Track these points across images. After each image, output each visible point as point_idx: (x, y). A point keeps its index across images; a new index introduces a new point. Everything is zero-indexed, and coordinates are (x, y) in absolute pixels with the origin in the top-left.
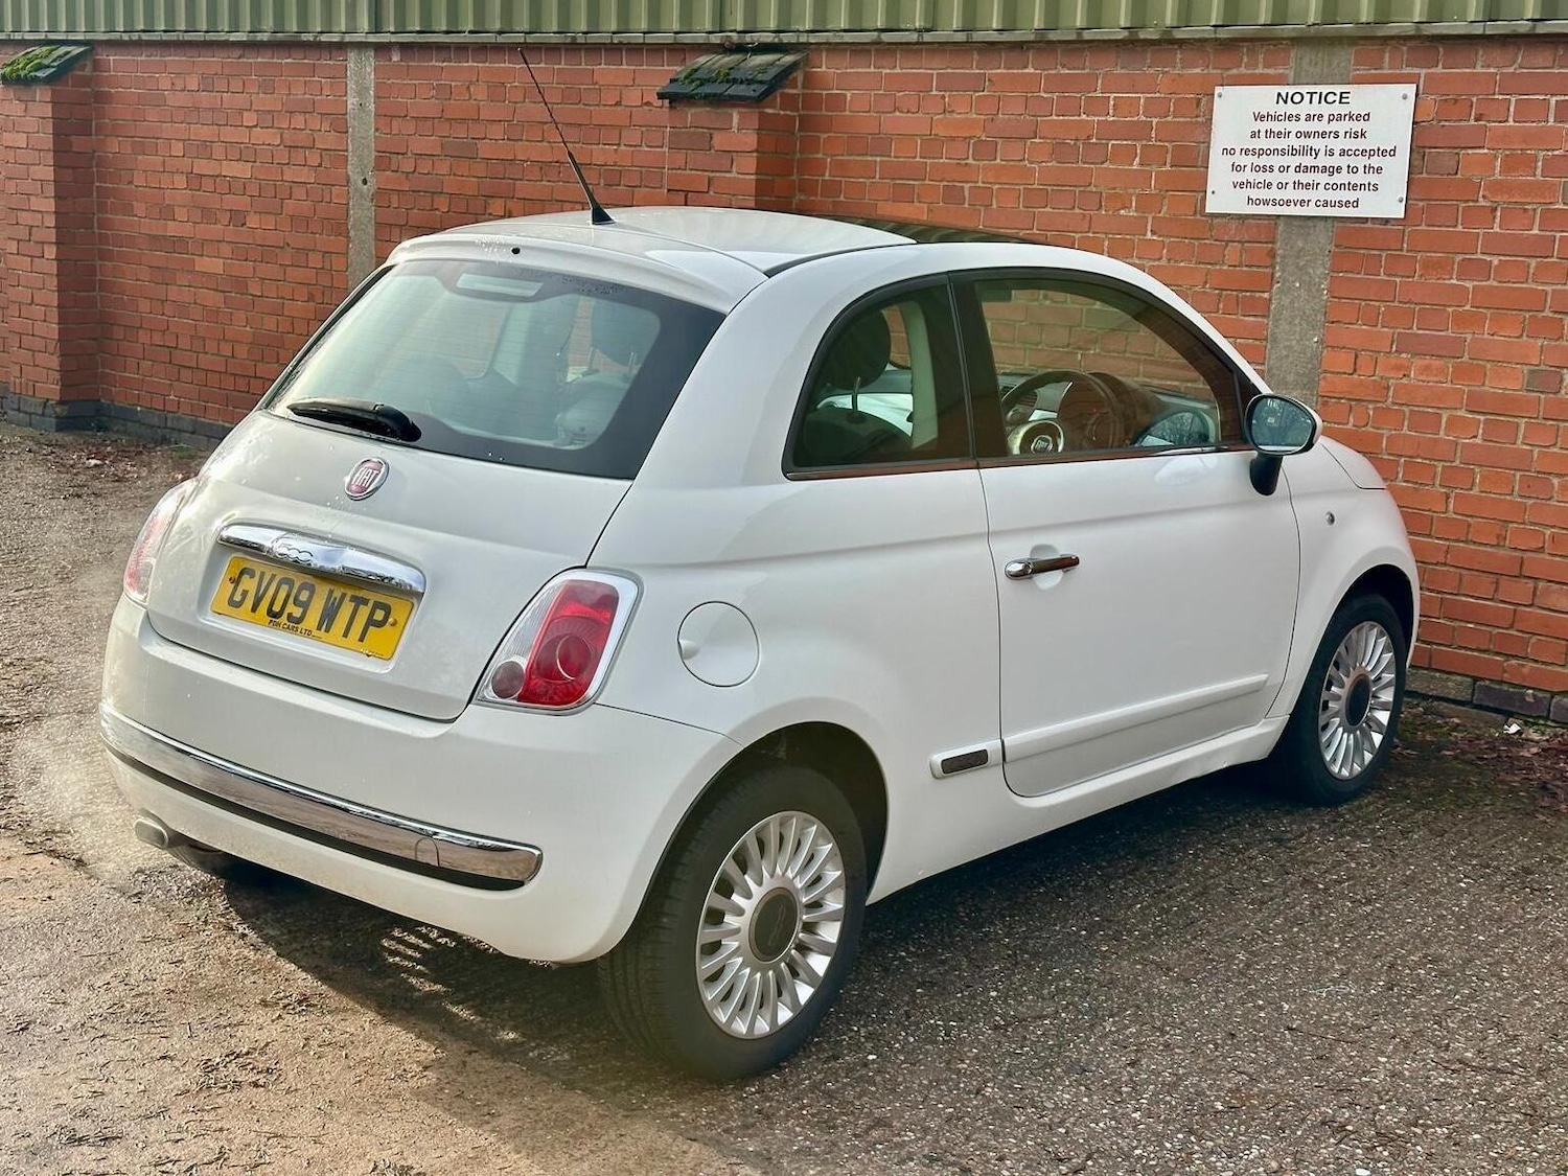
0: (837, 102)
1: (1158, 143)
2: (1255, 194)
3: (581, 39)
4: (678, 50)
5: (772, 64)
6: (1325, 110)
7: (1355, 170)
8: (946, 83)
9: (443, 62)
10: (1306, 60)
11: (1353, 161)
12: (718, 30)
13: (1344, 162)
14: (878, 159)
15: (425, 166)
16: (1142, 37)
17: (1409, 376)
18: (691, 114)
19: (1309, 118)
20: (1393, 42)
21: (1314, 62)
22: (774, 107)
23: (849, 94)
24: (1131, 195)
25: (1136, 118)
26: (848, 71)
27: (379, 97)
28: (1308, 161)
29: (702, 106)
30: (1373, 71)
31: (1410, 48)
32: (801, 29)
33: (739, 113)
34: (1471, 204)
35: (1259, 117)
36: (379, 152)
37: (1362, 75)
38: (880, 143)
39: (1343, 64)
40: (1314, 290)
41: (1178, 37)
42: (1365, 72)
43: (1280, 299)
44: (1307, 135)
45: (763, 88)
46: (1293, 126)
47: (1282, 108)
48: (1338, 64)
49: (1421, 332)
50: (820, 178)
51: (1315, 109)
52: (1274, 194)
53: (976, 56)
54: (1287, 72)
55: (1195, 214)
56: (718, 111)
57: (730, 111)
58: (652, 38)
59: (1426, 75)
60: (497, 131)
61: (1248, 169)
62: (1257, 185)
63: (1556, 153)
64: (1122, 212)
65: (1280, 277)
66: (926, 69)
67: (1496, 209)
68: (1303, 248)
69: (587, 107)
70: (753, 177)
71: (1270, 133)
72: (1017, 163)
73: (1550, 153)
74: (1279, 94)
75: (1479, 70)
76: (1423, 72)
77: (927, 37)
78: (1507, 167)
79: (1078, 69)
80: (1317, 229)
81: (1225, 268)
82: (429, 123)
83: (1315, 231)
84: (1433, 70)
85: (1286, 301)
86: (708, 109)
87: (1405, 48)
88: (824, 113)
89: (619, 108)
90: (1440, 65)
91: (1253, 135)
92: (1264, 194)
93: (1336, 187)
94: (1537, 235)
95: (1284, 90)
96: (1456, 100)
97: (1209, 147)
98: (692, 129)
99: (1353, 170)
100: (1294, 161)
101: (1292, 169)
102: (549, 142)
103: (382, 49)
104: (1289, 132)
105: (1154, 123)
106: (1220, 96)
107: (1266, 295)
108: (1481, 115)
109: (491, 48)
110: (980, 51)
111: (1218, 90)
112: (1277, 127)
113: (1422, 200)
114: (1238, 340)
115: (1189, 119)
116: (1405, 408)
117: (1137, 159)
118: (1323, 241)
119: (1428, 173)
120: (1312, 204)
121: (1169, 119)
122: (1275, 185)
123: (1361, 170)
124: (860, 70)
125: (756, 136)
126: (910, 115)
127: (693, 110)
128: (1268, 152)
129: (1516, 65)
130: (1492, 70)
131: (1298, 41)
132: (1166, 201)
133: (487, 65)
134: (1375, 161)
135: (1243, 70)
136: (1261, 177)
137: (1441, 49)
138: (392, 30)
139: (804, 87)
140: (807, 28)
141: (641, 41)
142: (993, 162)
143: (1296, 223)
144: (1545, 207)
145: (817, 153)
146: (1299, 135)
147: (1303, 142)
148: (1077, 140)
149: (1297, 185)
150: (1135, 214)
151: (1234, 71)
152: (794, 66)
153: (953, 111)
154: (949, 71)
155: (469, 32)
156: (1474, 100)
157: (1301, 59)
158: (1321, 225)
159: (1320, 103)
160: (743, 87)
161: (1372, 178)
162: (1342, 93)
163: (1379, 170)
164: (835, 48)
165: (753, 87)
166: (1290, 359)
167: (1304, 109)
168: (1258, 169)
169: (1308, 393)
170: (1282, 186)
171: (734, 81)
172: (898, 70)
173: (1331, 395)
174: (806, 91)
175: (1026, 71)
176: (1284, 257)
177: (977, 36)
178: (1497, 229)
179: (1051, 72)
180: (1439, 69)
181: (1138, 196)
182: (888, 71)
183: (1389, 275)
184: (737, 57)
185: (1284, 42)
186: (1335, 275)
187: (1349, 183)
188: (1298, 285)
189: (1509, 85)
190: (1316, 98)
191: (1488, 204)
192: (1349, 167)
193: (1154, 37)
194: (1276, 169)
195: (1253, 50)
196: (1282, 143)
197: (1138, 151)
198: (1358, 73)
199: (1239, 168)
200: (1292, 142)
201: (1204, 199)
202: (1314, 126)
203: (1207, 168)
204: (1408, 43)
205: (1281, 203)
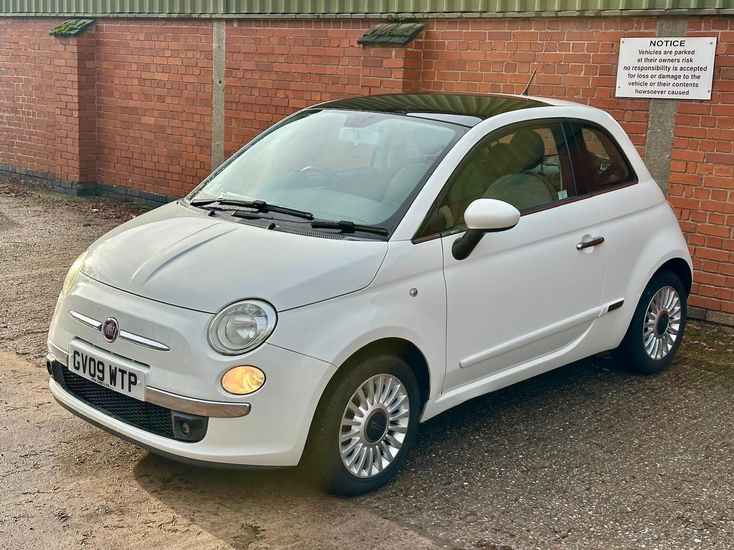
0: (441, 45)
1: (593, 64)
2: (639, 88)
3: (321, 16)
4: (366, 21)
5: (411, 28)
6: (673, 49)
7: (687, 77)
8: (492, 36)
9: (258, 27)
10: (664, 26)
11: (686, 73)
12: (386, 12)
14: (460, 72)
15: (248, 75)
16: (586, 15)
17: (712, 174)
18: (373, 51)
19: (665, 53)
20: (706, 18)
21: (668, 27)
22: (412, 48)
23: (447, 42)
24: (580, 88)
25: (583, 53)
26: (447, 31)
27: (227, 43)
28: (665, 73)
29: (378, 47)
30: (696, 31)
31: (714, 21)
32: (425, 12)
33: (395, 50)
35: (642, 52)
36: (227, 68)
37: (691, 33)
38: (461, 64)
39: (682, 28)
40: (667, 133)
41: (603, 15)
42: (692, 32)
43: (651, 137)
44: (665, 61)
45: (407, 39)
46: (658, 57)
47: (653, 48)
48: (680, 28)
49: (718, 153)
50: (433, 81)
51: (669, 48)
52: (648, 88)
53: (507, 24)
54: (655, 31)
55: (610, 97)
56: (385, 49)
57: (391, 49)
58: (355, 16)
59: (721, 33)
60: (282, 59)
61: (636, 76)
62: (640, 84)
64: (575, 96)
65: (651, 127)
66: (483, 30)
68: (662, 113)
69: (324, 48)
70: (401, 80)
71: (647, 60)
72: (525, 74)
74: (651, 42)
76: (720, 31)
77: (484, 15)
79: (555, 30)
80: (669, 104)
81: (624, 122)
82: (250, 55)
83: (668, 106)
84: (725, 31)
85: (654, 138)
86: (381, 48)
87: (711, 21)
88: (435, 50)
89: (338, 48)
90: (728, 28)
91: (639, 61)
92: (643, 88)
93: (678, 85)
95: (653, 40)
97: (617, 66)
98: (374, 58)
99: (686, 77)
100: (658, 73)
101: (657, 77)
102: (306, 64)
103: (229, 21)
104: (656, 59)
105: (591, 55)
106: (623, 42)
107: (644, 135)
109: (280, 20)
110: (509, 22)
111: (622, 40)
112: (650, 57)
113: (719, 91)
115: (608, 53)
116: (710, 189)
117: (583, 72)
118: (671, 110)
119: (722, 78)
120: (667, 93)
121: (599, 53)
122: (649, 84)
123: (690, 77)
124: (452, 31)
125: (403, 61)
126: (475, 51)
127: (373, 49)
128: (646, 68)
131: (660, 17)
132: (597, 91)
133: (278, 28)
134: (697, 73)
135: (634, 30)
136: (642, 80)
137: (729, 21)
138: (234, 12)
139: (425, 39)
140: (428, 11)
141: (350, 17)
142: (514, 73)
143: (659, 102)
145: (431, 69)
146: (660, 60)
147: (663, 64)
148: (554, 63)
149: (660, 84)
150: (582, 97)
151: (630, 31)
152: (421, 29)
153: (496, 49)
154: (494, 31)
155: (271, 13)
157: (662, 25)
158: (671, 102)
159: (671, 45)
160: (398, 38)
161: (696, 81)
162: (681, 41)
163: (699, 77)
164: (440, 21)
165: (402, 38)
166: (655, 165)
167: (663, 48)
168: (641, 76)
169: (664, 181)
170: (652, 84)
171: (394, 36)
172: (470, 30)
173: (675, 182)
174: (426, 40)
175: (530, 31)
176: (652, 118)
177: (508, 15)
179: (542, 31)
180: (728, 30)
181: (583, 89)
182: (465, 31)
183: (703, 126)
184: (394, 25)
185: (654, 17)
186: (677, 126)
187: (684, 83)
188: (659, 131)
190: (669, 43)
192: (684, 75)
193: (592, 15)
194: (649, 76)
195: (639, 21)
196: (652, 64)
197: (584, 68)
198: (689, 32)
199: (631, 76)
200: (658, 64)
201: (615, 90)
202: (668, 56)
203: (616, 76)
204: (713, 19)
205: (652, 92)
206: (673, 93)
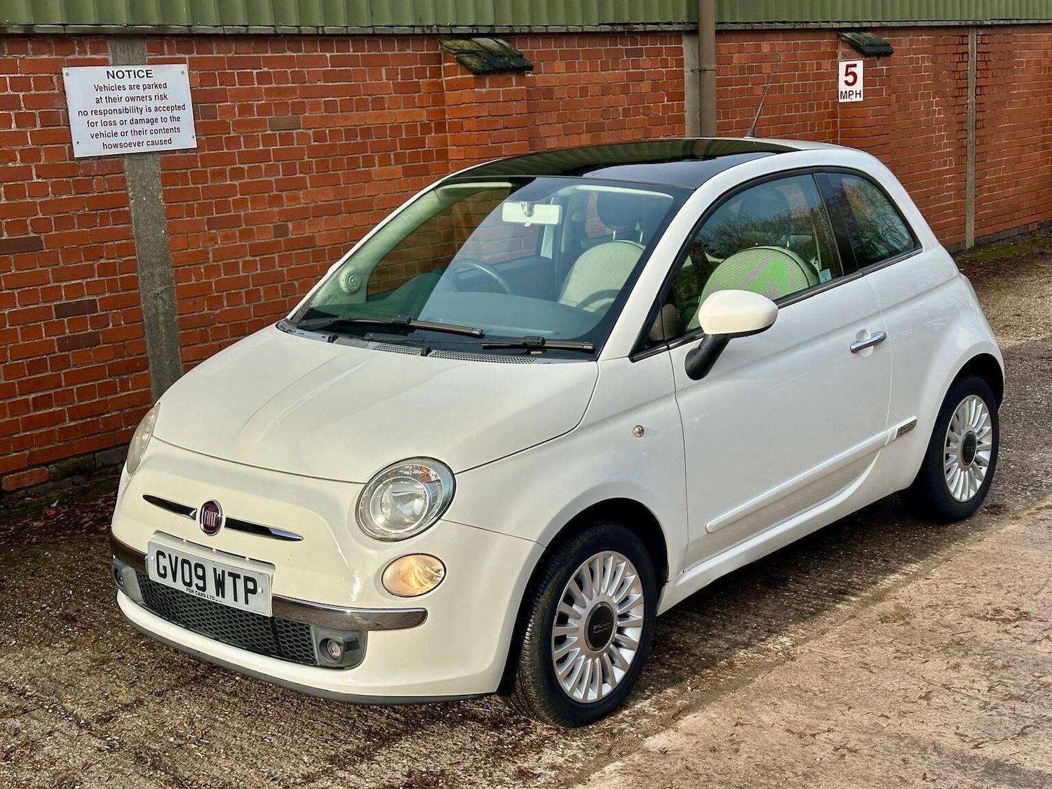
1: (28, 111)
2: (108, 141)
6: (138, 81)
10: (118, 50)
11: (164, 114)
13: (158, 115)
17: (217, 243)
19: (131, 88)
20: (167, 38)
21: (123, 51)
24: (15, 151)
25: (6, 93)
28: (137, 116)
30: (159, 56)
31: (177, 42)
34: (227, 135)
35: (98, 88)
37: (154, 59)
39: (140, 52)
40: (155, 200)
41: (37, 32)
42: (155, 57)
43: (136, 209)
44: (133, 99)
46: (122, 94)
47: (112, 82)
48: (138, 52)
49: (218, 215)
52: (119, 140)
54: (107, 57)
55: (68, 159)
59: (189, 58)
61: (99, 124)
62: (107, 135)
63: (262, 102)
64: (10, 164)
65: (133, 195)
67: (239, 137)
68: (143, 174)
71: (109, 99)
73: (259, 103)
74: (108, 72)
75: (215, 55)
76: (187, 56)
78: (241, 113)
80: (149, 160)
81: (96, 194)
83: (147, 162)
84: (192, 56)
85: (140, 211)
90: (195, 52)
91: (98, 101)
92: (113, 140)
93: (157, 132)
94: (262, 150)
95: (111, 69)
96: (208, 74)
97: (67, 111)
99: (164, 120)
100: (128, 117)
101: (128, 122)
104: (121, 98)
105: (21, 96)
106: (68, 74)
107: (127, 209)
108: (223, 82)
111: (65, 70)
112: (113, 94)
114: (116, 242)
115: (47, 92)
116: (220, 263)
117: (14, 125)
118: (153, 168)
119: (202, 118)
120: (145, 144)
121: (33, 92)
122: (119, 134)
123: (169, 119)
128: (110, 112)
129: (233, 53)
130: (222, 55)
132: (42, 153)
135: (77, 56)
136: (109, 129)
137: (194, 42)
143: (135, 158)
144: (263, 133)
146: (128, 99)
149: (134, 132)
150: (22, 165)
151: (71, 57)
156: (217, 73)
157: (115, 48)
158: (150, 157)
159: (135, 77)
161: (176, 124)
162: (147, 71)
163: (178, 119)
166: (151, 248)
167: (126, 82)
168: (105, 124)
169: (166, 267)
170: (123, 134)
173: (179, 265)
176: (132, 182)
178: (243, 149)
180: (195, 55)
181: (21, 152)
183: (194, 184)
186: (165, 188)
187: (163, 129)
188: (145, 199)
189: (233, 63)
190: (132, 73)
191: (236, 134)
192: (161, 118)
193: (19, 32)
194: (118, 123)
195: (81, 41)
196: (118, 106)
197: (13, 118)
198: (150, 57)
199: (92, 124)
200: (123, 104)
201: (71, 148)
202: (135, 93)
203: (69, 126)
204: (175, 39)
205: (126, 145)
206: (153, 143)
